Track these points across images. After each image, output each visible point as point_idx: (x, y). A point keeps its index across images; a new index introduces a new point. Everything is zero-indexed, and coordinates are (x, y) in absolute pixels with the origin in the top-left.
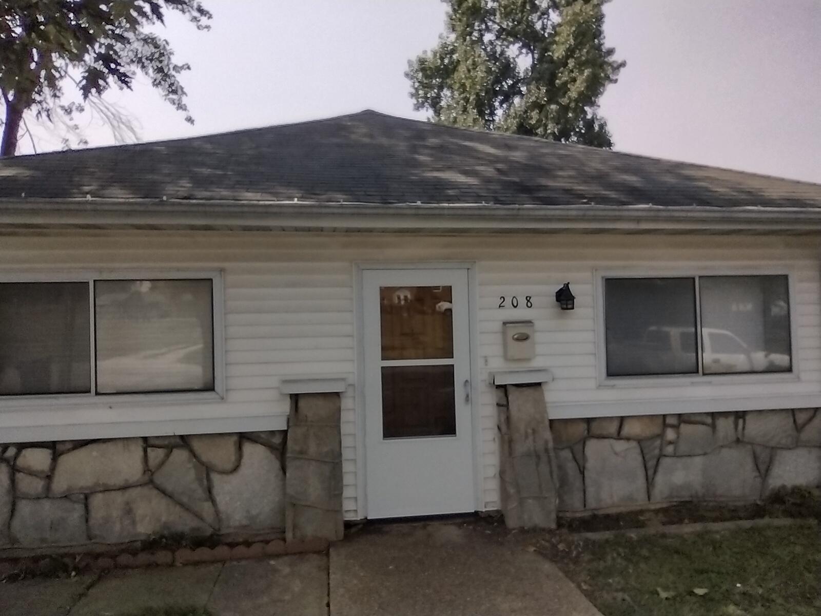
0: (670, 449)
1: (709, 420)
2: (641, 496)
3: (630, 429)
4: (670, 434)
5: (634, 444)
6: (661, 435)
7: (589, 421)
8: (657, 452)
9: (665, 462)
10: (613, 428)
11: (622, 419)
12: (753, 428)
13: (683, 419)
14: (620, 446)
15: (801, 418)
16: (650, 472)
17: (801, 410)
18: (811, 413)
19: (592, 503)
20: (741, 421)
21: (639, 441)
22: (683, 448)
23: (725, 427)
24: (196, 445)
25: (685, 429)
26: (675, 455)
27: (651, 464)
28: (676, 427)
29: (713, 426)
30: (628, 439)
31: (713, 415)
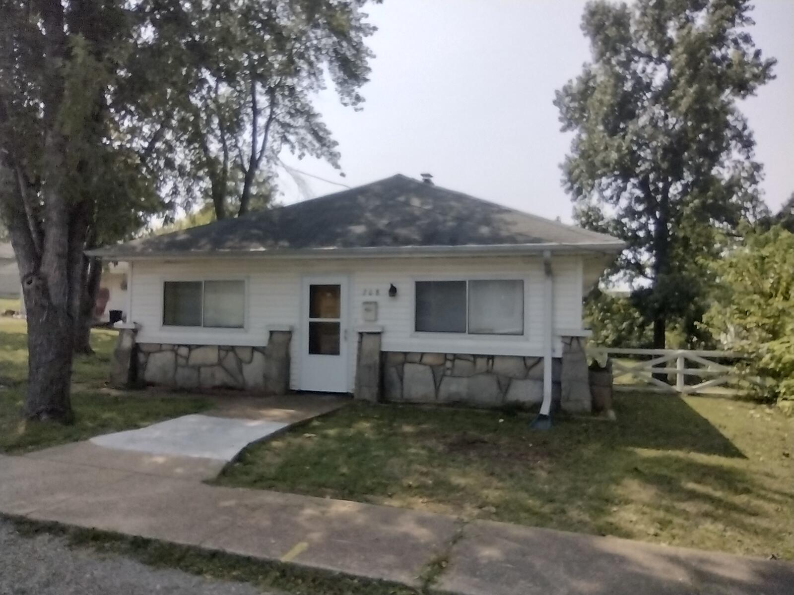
0: (449, 372)
1: (472, 359)
2: (432, 395)
3: (426, 359)
4: (449, 364)
5: (427, 368)
6: (444, 364)
7: (405, 354)
8: (441, 373)
9: (446, 379)
10: (417, 359)
11: (423, 354)
12: (498, 365)
13: (456, 357)
14: (421, 368)
15: (530, 362)
16: (438, 385)
17: (529, 357)
18: (536, 360)
19: (406, 395)
20: (491, 361)
21: (432, 366)
22: (456, 372)
23: (481, 363)
24: (238, 351)
25: (457, 362)
26: (453, 376)
27: (438, 379)
28: (453, 361)
29: (474, 362)
30: (425, 364)
31: (474, 356)
